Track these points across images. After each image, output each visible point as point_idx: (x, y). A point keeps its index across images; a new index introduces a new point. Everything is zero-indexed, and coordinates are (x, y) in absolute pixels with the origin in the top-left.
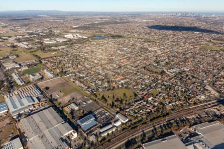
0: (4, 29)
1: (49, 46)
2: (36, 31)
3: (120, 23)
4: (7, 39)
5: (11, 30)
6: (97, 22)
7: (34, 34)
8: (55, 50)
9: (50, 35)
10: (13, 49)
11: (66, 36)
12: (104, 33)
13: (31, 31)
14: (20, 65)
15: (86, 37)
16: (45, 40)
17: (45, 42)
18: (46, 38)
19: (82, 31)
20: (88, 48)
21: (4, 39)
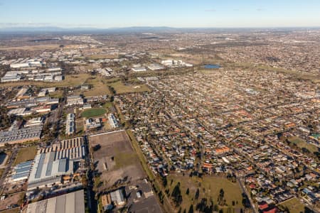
0: (97, 50)
1: (136, 75)
2: (130, 54)
3: (251, 45)
4: (92, 63)
5: (103, 50)
6: (215, 43)
7: (126, 58)
8: (139, 83)
9: (144, 60)
10: (91, 76)
11: (163, 62)
12: (221, 59)
13: (125, 54)
14: (85, 101)
15: (191, 65)
16: (135, 66)
17: (133, 69)
18: (137, 63)
19: (188, 56)
20: (187, 83)
21: (89, 63)
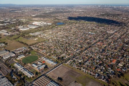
2: (6, 20)
17: (20, 29)
18: (19, 25)
